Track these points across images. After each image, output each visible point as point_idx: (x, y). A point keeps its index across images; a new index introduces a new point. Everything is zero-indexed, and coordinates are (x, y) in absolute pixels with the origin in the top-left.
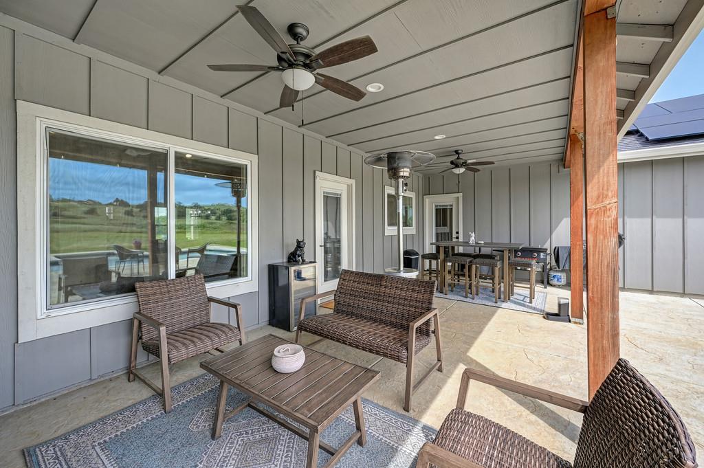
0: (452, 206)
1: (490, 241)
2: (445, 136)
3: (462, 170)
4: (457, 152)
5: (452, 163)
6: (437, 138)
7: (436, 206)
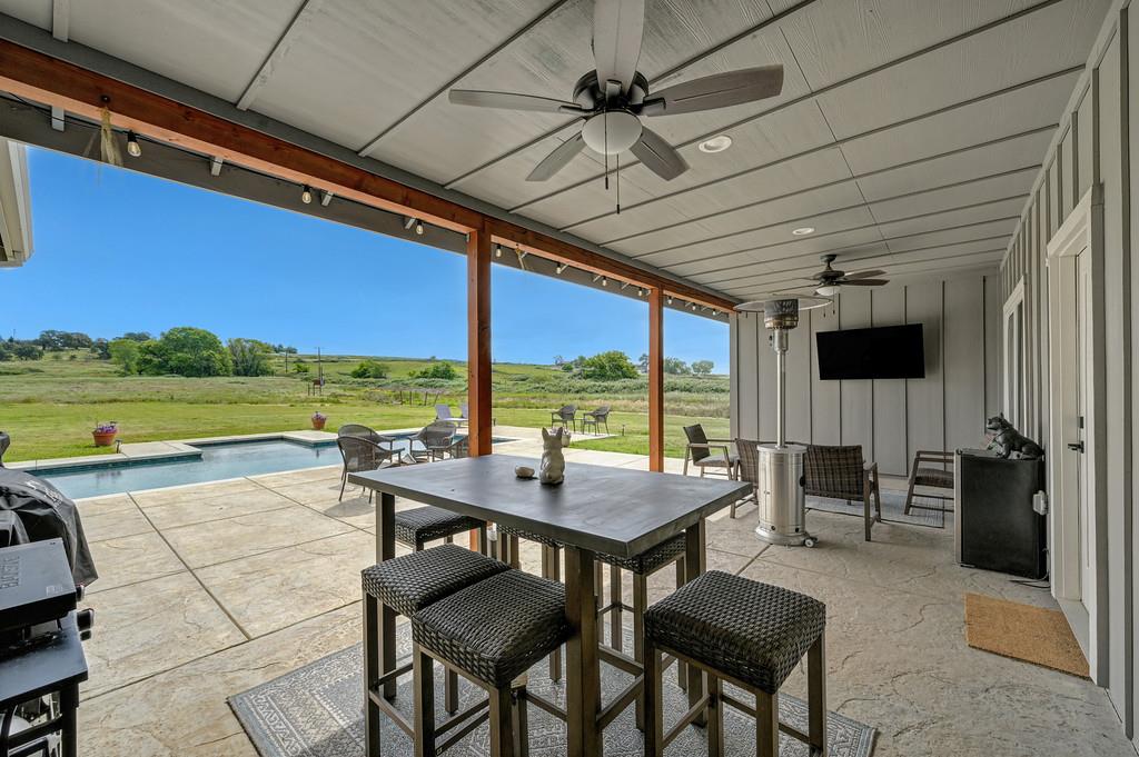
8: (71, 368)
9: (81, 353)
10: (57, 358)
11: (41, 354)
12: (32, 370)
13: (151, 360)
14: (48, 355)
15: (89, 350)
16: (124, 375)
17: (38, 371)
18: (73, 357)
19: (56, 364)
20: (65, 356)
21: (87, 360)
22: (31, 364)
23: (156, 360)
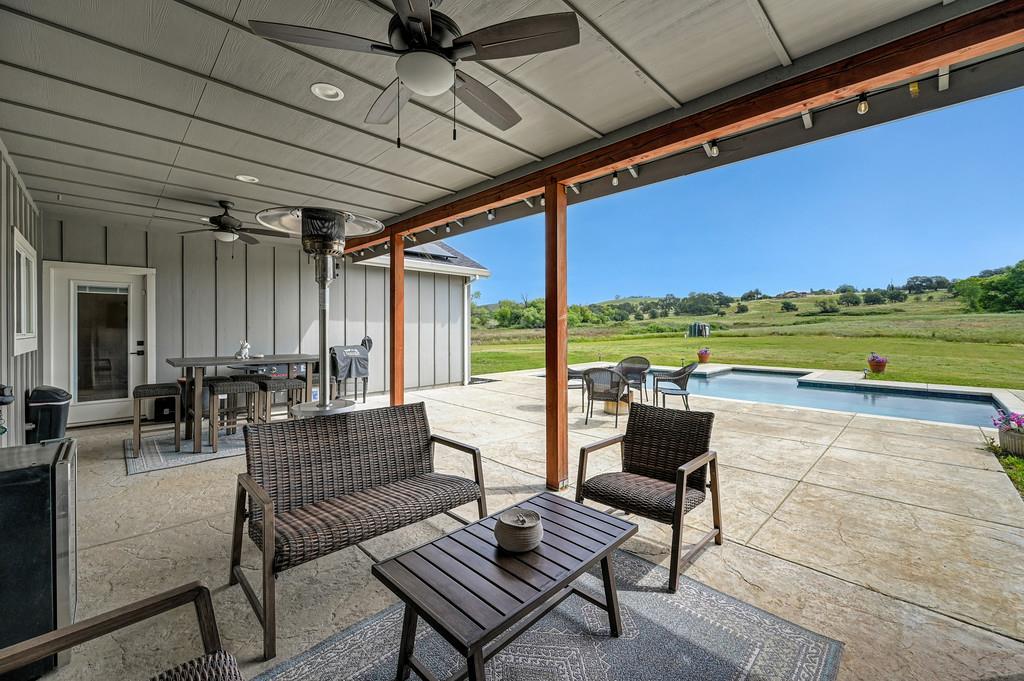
0: (127, 290)
1: (213, 355)
2: (257, 180)
3: (230, 238)
4: (223, 204)
5: (213, 220)
6: (240, 178)
7: (79, 288)
8: (928, 307)
9: (937, 294)
10: (917, 299)
11: (906, 296)
12: (896, 310)
13: (996, 296)
14: (911, 298)
15: (945, 290)
16: (967, 311)
17: (901, 311)
18: (931, 298)
19: (916, 305)
20: (924, 297)
21: (942, 299)
22: (898, 305)
23: (1002, 296)
